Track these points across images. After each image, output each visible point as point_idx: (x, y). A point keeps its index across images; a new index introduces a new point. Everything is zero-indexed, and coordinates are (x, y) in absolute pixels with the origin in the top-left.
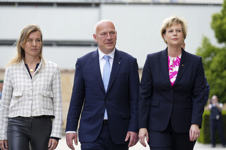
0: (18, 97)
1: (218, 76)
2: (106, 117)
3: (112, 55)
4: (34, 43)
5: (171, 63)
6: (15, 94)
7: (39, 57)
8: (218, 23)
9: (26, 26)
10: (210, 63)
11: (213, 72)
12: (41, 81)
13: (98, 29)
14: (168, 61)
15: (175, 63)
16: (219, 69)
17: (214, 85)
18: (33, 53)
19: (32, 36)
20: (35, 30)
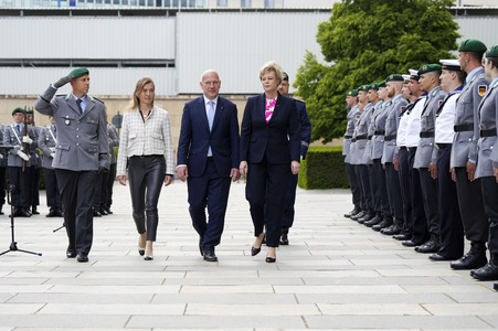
0: (133, 139)
1: (326, 102)
2: (210, 154)
3: (215, 101)
4: (148, 93)
5: (268, 104)
6: (130, 137)
7: (151, 105)
8: (326, 34)
9: (141, 78)
10: (316, 85)
11: (319, 98)
12: (153, 125)
13: (204, 78)
14: (265, 103)
15: (271, 104)
16: (327, 94)
17: (321, 114)
18: (147, 101)
19: (146, 87)
20: (149, 82)
